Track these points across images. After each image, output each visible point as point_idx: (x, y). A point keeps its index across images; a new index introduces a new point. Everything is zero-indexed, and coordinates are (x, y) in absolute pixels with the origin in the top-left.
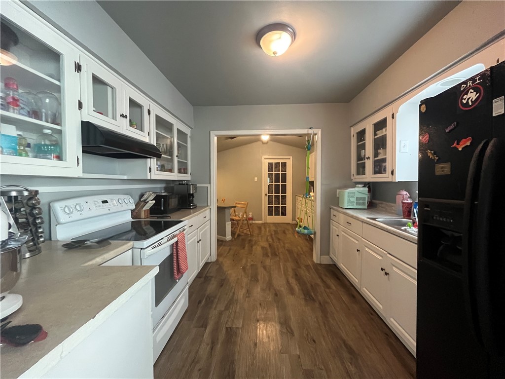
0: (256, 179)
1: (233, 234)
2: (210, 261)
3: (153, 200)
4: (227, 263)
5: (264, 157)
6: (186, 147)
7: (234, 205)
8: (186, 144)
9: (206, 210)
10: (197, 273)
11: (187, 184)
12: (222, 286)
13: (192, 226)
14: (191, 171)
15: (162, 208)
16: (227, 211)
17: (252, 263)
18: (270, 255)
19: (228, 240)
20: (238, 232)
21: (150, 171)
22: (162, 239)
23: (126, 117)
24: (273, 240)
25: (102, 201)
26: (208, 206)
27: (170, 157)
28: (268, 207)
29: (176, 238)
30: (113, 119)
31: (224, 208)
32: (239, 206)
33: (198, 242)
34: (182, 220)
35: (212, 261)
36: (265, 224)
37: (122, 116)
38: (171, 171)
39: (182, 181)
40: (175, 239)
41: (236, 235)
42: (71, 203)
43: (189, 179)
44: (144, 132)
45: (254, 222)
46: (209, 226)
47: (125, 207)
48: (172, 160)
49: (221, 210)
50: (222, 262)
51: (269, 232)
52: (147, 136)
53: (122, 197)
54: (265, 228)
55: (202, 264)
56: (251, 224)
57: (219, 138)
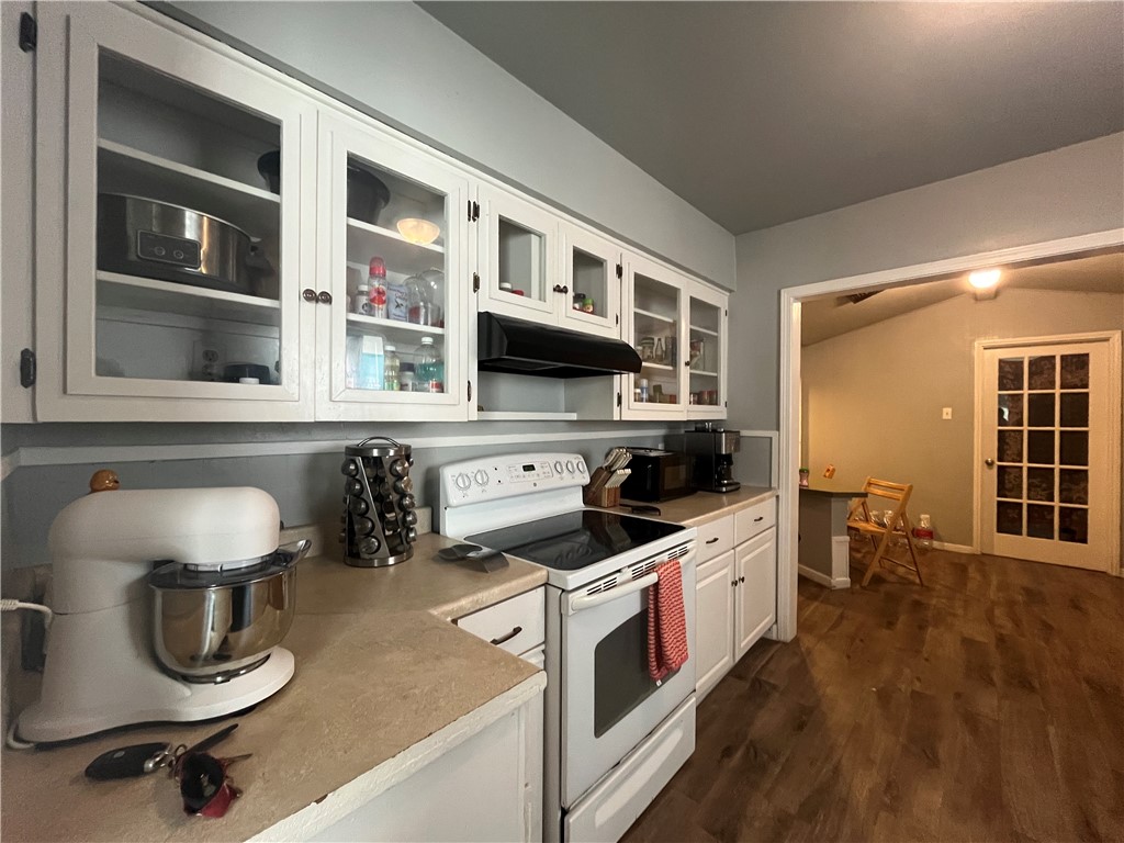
0: (947, 413)
1: (856, 570)
2: (774, 637)
3: (626, 467)
4: (825, 662)
5: (979, 344)
6: (715, 340)
7: (862, 491)
8: (717, 332)
9: (762, 500)
10: (731, 664)
11: (714, 431)
12: (801, 727)
13: (716, 540)
14: (729, 396)
15: (648, 487)
16: (835, 505)
17: (917, 686)
18: (996, 676)
19: (838, 587)
20: (874, 568)
21: (620, 402)
22: (619, 571)
23: (565, 290)
24: (1017, 623)
25: (524, 467)
26: (770, 488)
27: (670, 368)
28: (999, 502)
29: (655, 574)
30: (540, 299)
31: (826, 496)
32: (879, 492)
33: (735, 583)
34: (682, 523)
35: (782, 638)
36: (984, 560)
37: (558, 289)
38: (673, 399)
39: (703, 422)
40: (652, 578)
41: (869, 575)
42: (470, 468)
43: (723, 416)
44: (606, 317)
45: (936, 544)
46: (771, 544)
47: (567, 479)
48: (674, 375)
49: (813, 501)
50: (809, 652)
51: (1000, 588)
52: (615, 324)
53: (564, 458)
54: (985, 576)
55: (746, 643)
56: (924, 551)
57: (808, 306)
